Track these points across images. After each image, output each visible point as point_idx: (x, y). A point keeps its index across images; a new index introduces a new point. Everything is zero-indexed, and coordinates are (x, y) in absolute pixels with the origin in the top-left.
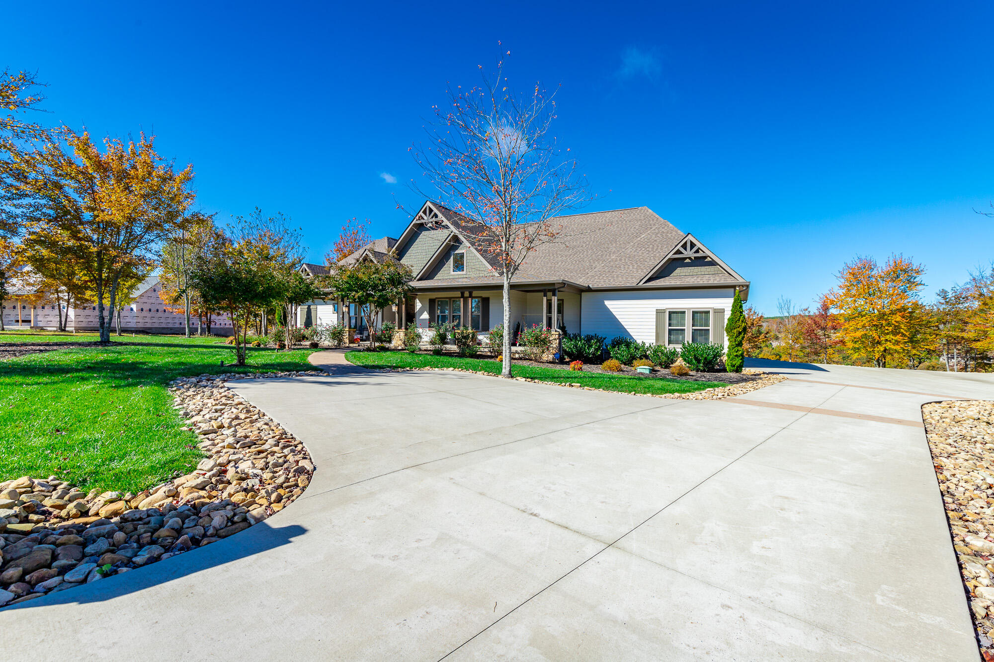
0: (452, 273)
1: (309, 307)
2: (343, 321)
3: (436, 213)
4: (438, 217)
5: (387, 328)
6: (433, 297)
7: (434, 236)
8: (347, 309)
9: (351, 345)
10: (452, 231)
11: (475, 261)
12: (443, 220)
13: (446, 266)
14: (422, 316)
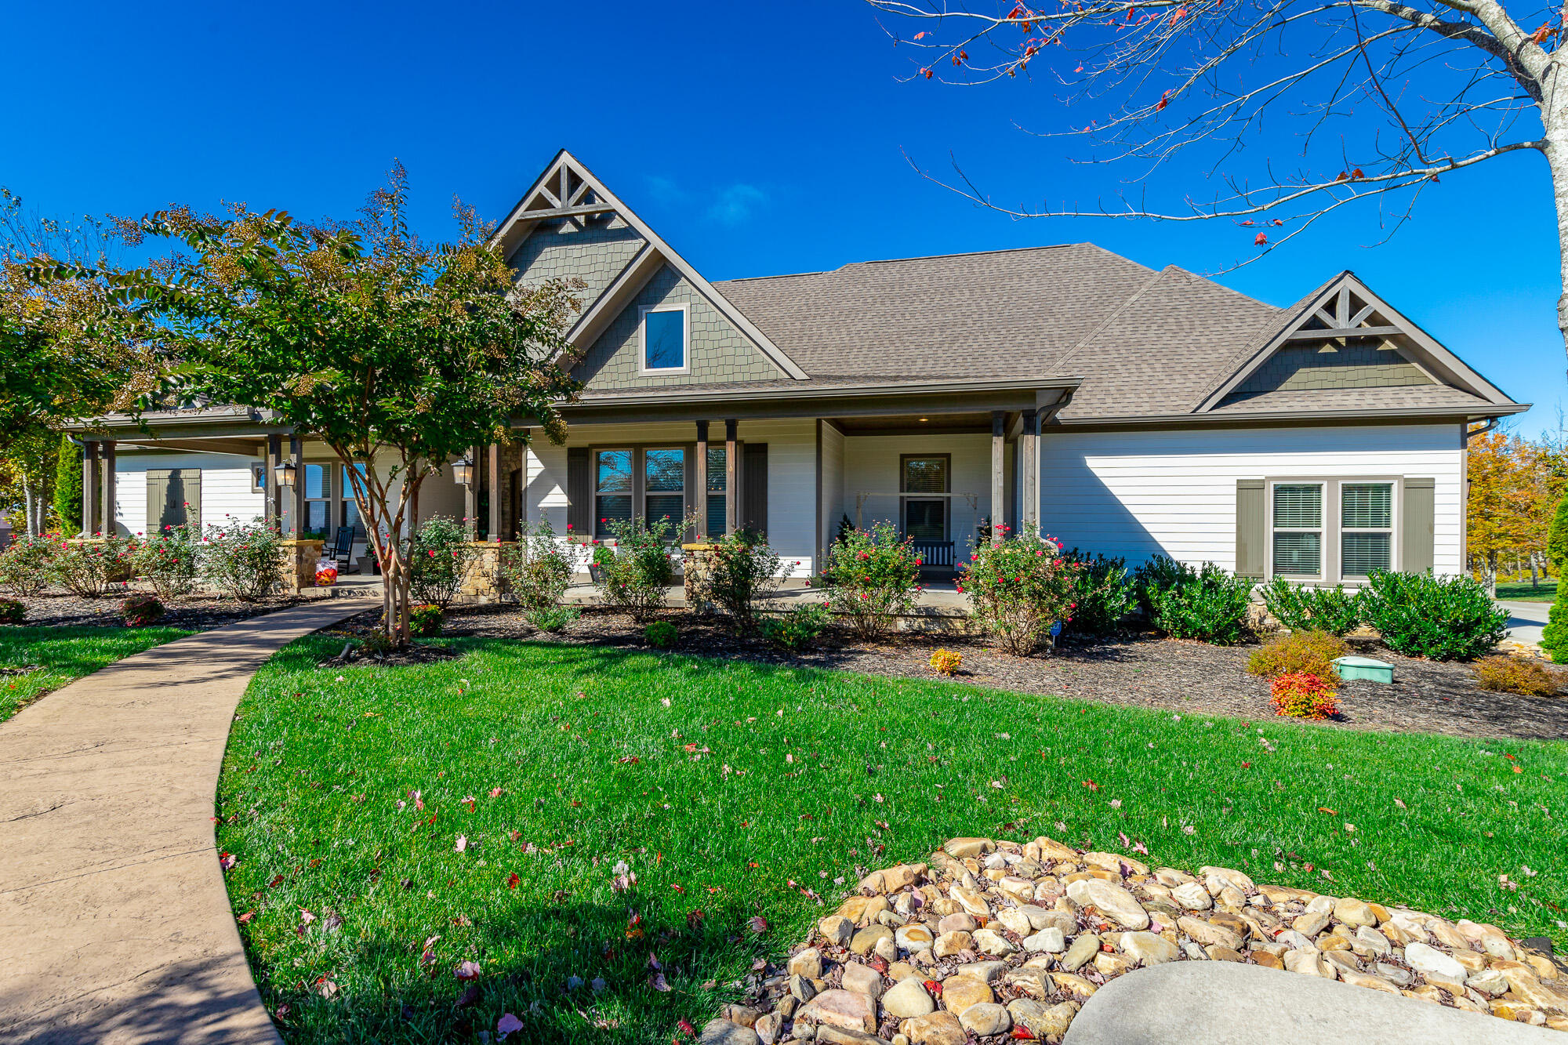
0: (644, 371)
1: (175, 473)
2: (278, 513)
3: (589, 188)
4: (598, 201)
5: (442, 538)
6: (583, 442)
7: (583, 261)
8: (290, 478)
9: (308, 592)
10: (648, 244)
11: (718, 336)
12: (614, 210)
13: (623, 349)
14: (547, 499)
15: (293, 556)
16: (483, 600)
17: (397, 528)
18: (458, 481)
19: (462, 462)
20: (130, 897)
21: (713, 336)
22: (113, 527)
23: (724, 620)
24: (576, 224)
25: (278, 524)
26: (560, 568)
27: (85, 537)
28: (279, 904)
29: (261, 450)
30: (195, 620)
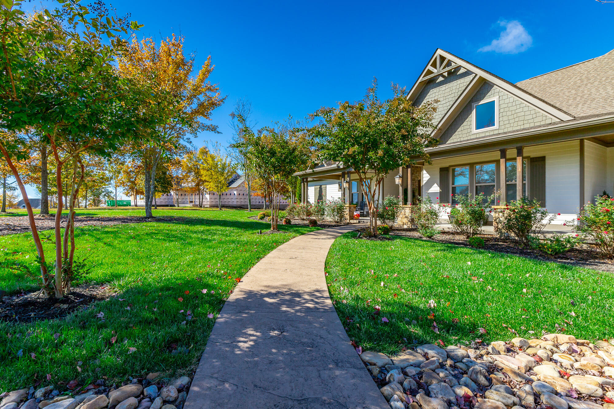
0: (475, 131)
1: (321, 186)
2: (344, 196)
3: (449, 60)
4: (453, 64)
5: (391, 204)
6: (446, 165)
7: (446, 91)
8: (347, 185)
9: (352, 221)
10: (476, 75)
11: (515, 108)
12: (460, 66)
13: (465, 123)
14: (431, 189)
15: (348, 210)
16: (405, 227)
17: (373, 196)
18: (397, 183)
19: (398, 176)
20: (308, 276)
21: (511, 109)
22: (308, 202)
23: (516, 242)
24: (444, 76)
25: (344, 199)
26: (434, 214)
27: (302, 204)
28: (336, 285)
29: (341, 178)
30: (324, 226)
